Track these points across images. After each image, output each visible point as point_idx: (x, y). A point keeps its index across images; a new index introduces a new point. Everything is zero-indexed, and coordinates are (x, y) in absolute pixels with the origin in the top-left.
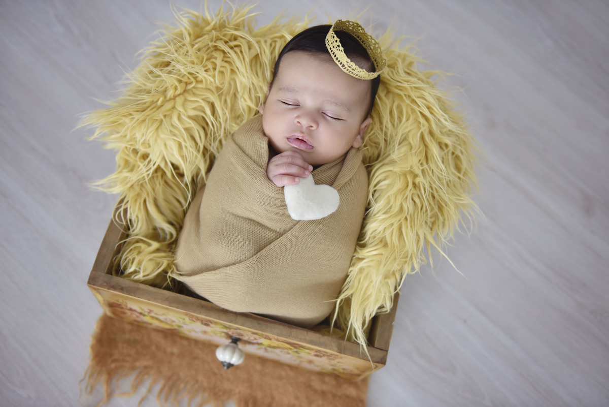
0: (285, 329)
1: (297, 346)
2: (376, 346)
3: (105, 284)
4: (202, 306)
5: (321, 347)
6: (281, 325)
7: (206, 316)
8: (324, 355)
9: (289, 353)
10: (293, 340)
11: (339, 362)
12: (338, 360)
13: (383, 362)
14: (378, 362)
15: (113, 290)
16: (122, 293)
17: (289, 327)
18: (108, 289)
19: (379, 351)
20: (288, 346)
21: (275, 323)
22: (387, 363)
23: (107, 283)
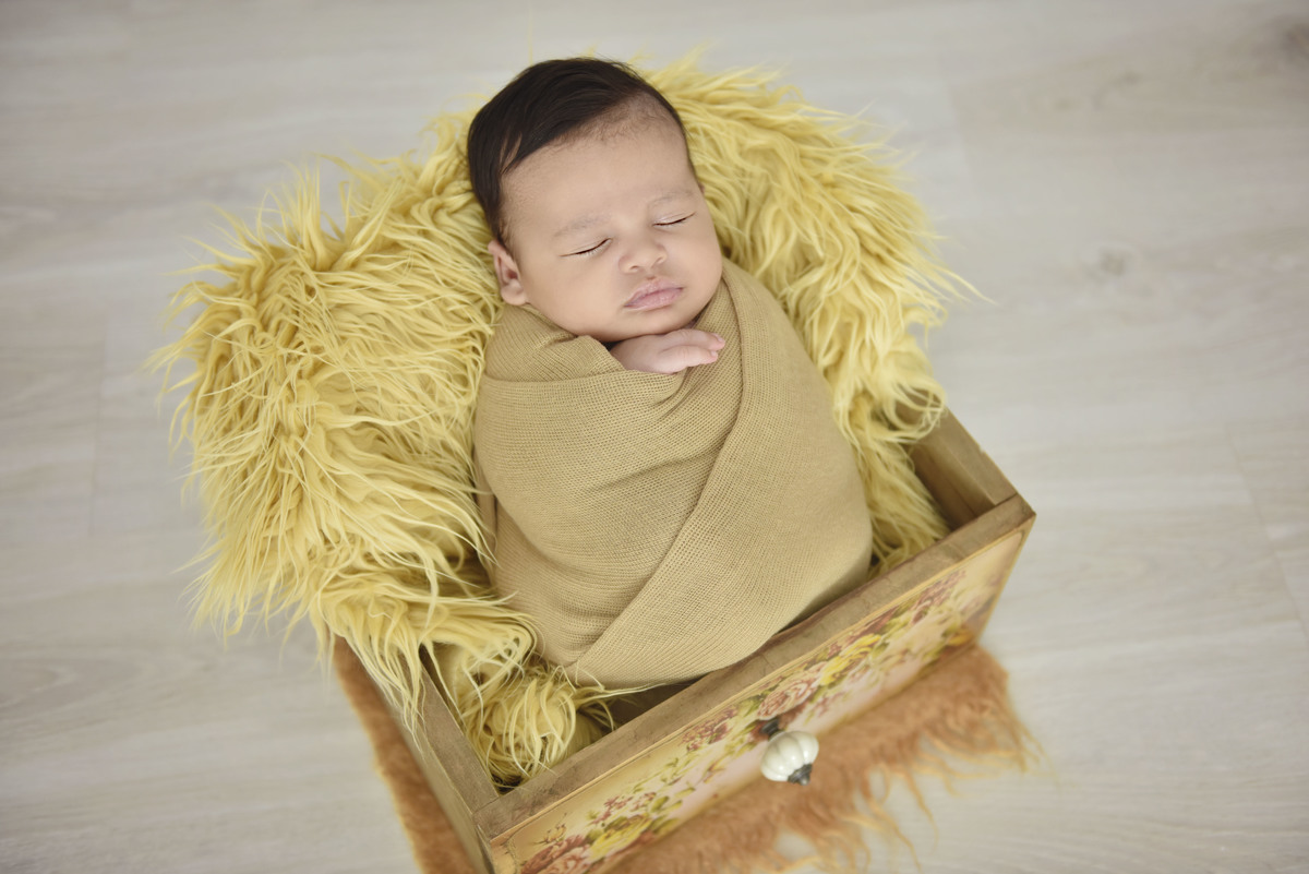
0: (852, 606)
1: (885, 621)
2: (995, 502)
3: (518, 813)
4: (700, 694)
5: (928, 578)
6: (838, 605)
7: (721, 702)
8: (931, 598)
9: (867, 667)
10: (879, 608)
11: (956, 597)
12: (957, 588)
13: (1028, 514)
14: (1024, 520)
15: (540, 809)
16: (558, 799)
17: (853, 596)
18: (531, 815)
19: (1007, 504)
20: (869, 639)
21: (830, 611)
22: (1034, 508)
23: (519, 808)
